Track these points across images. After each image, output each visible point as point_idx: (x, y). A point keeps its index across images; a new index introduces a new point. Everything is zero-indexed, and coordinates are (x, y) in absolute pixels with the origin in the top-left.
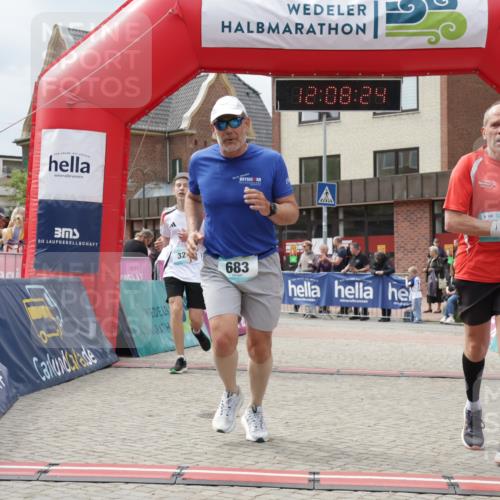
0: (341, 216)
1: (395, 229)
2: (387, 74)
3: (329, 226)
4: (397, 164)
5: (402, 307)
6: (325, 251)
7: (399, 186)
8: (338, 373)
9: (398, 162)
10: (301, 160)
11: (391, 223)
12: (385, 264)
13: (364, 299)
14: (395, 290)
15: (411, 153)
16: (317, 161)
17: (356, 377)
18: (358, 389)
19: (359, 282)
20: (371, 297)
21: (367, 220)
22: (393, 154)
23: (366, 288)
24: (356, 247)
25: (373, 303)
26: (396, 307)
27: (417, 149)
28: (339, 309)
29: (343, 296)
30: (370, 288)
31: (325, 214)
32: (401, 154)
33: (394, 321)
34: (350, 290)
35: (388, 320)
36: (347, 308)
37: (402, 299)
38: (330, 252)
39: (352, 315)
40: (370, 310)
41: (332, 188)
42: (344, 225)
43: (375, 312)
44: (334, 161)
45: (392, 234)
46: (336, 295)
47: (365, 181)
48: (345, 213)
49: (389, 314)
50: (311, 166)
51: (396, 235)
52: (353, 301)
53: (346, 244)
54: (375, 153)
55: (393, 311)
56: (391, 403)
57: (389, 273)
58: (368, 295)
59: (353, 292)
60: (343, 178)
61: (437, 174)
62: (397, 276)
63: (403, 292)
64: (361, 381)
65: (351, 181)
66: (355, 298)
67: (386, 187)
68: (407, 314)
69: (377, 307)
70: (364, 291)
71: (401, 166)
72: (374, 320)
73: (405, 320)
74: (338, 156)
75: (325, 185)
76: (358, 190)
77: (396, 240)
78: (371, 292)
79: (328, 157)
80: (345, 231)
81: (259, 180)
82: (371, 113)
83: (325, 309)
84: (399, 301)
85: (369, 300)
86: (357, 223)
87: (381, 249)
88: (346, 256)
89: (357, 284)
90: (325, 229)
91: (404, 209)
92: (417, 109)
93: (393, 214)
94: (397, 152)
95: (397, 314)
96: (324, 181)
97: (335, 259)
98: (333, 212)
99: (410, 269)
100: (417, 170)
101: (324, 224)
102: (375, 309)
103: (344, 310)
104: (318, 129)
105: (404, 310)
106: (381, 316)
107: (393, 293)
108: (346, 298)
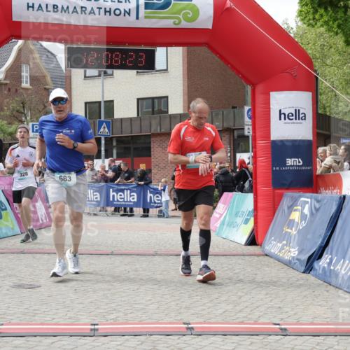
0: (114, 144)
1: (152, 153)
2: (146, 44)
3: (106, 151)
4: (153, 107)
5: (157, 207)
6: (103, 168)
7: (155, 123)
8: (112, 254)
9: (154, 106)
10: (86, 103)
11: (149, 149)
12: (145, 177)
13: (130, 201)
14: (152, 195)
15: (163, 100)
16: (97, 104)
17: (124, 256)
18: (126, 265)
19: (127, 189)
20: (135, 200)
21: (132, 146)
22: (151, 100)
23: (132, 194)
24: (126, 165)
25: (137, 204)
26: (153, 207)
27: (167, 97)
28: (113, 209)
29: (116, 200)
30: (135, 194)
31: (103, 142)
32: (156, 101)
33: (151, 217)
34: (121, 195)
35: (147, 216)
36: (119, 208)
37: (157, 202)
38: (107, 169)
39: (122, 213)
40: (134, 209)
41: (108, 124)
42: (117, 149)
43: (138, 211)
44: (110, 105)
45: (150, 156)
46: (111, 199)
47: (131, 119)
48: (117, 141)
49: (148, 212)
50: (93, 108)
51: (152, 157)
52: (124, 203)
53: (118, 163)
54: (138, 100)
55: (151, 210)
56: (149, 274)
57: (148, 183)
58: (133, 199)
59: (123, 197)
60: (116, 117)
61: (180, 114)
62: (153, 185)
63: (157, 197)
64: (128, 259)
65: (121, 119)
66: (124, 201)
67: (145, 123)
68: (160, 211)
69: (140, 207)
70: (131, 196)
71: (156, 109)
72: (137, 216)
73: (159, 216)
74: (113, 101)
75: (103, 122)
76: (126, 125)
77: (153, 160)
78: (136, 197)
79: (105, 102)
80: (117, 154)
81: (73, 131)
82: (135, 71)
83: (104, 210)
84: (155, 203)
85: (134, 202)
86: (125, 148)
87: (143, 167)
88: (118, 172)
89: (125, 191)
90: (103, 153)
91: (158, 139)
92: (167, 70)
93: (150, 143)
94: (153, 99)
95: (153, 212)
96: (103, 119)
97: (110, 174)
98: (109, 141)
99: (163, 180)
100: (167, 112)
101: (103, 149)
102: (138, 209)
103: (117, 210)
104: (98, 82)
105: (158, 209)
106: (142, 213)
107: (151, 197)
108: (118, 201)
